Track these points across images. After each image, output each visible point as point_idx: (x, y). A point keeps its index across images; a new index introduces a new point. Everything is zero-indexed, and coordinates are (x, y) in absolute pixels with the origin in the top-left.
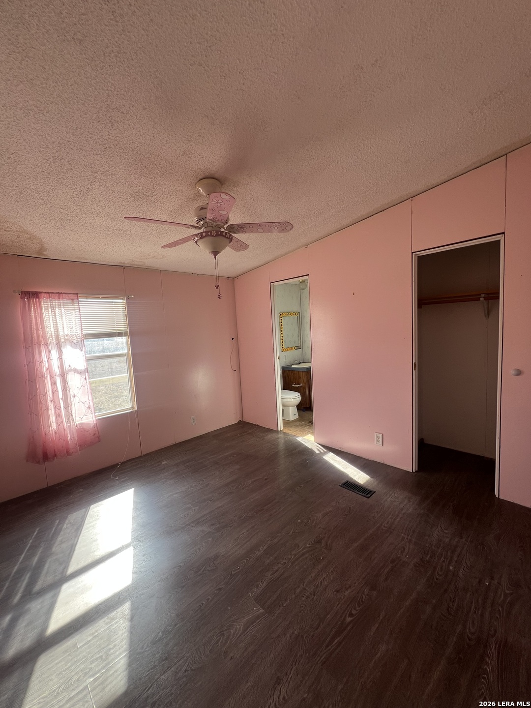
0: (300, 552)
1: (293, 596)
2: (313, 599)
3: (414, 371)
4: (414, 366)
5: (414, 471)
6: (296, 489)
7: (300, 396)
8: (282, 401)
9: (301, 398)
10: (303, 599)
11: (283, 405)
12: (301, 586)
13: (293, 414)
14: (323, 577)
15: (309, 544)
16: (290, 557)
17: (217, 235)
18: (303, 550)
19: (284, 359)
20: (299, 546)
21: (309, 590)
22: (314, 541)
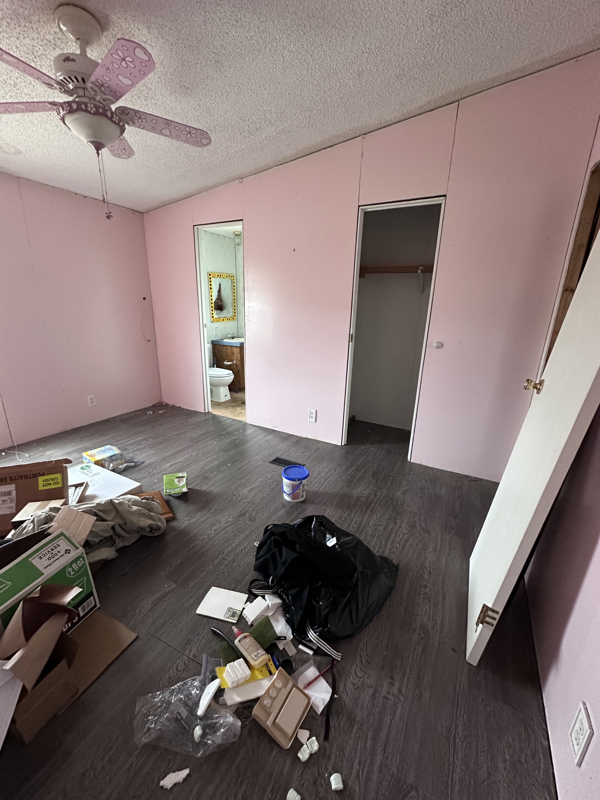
0: (221, 526)
1: (211, 567)
2: (232, 566)
3: (350, 343)
4: (351, 337)
5: (343, 444)
6: (222, 468)
7: (232, 374)
8: (210, 379)
9: (233, 376)
10: (222, 567)
11: (211, 384)
12: (221, 557)
13: (224, 394)
14: (245, 545)
15: (232, 519)
16: (210, 532)
17: (97, 113)
18: (225, 524)
19: (215, 331)
20: (220, 522)
21: (228, 559)
22: (238, 515)
